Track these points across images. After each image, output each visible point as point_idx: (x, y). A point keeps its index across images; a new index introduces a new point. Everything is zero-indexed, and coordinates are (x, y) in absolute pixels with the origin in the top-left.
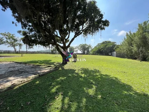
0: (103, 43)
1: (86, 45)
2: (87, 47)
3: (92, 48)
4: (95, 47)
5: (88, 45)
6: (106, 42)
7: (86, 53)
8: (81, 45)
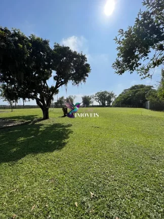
0: (133, 88)
1: (106, 92)
2: (107, 95)
3: (116, 97)
4: (120, 95)
5: (108, 93)
6: (136, 86)
7: (107, 105)
8: (98, 93)
